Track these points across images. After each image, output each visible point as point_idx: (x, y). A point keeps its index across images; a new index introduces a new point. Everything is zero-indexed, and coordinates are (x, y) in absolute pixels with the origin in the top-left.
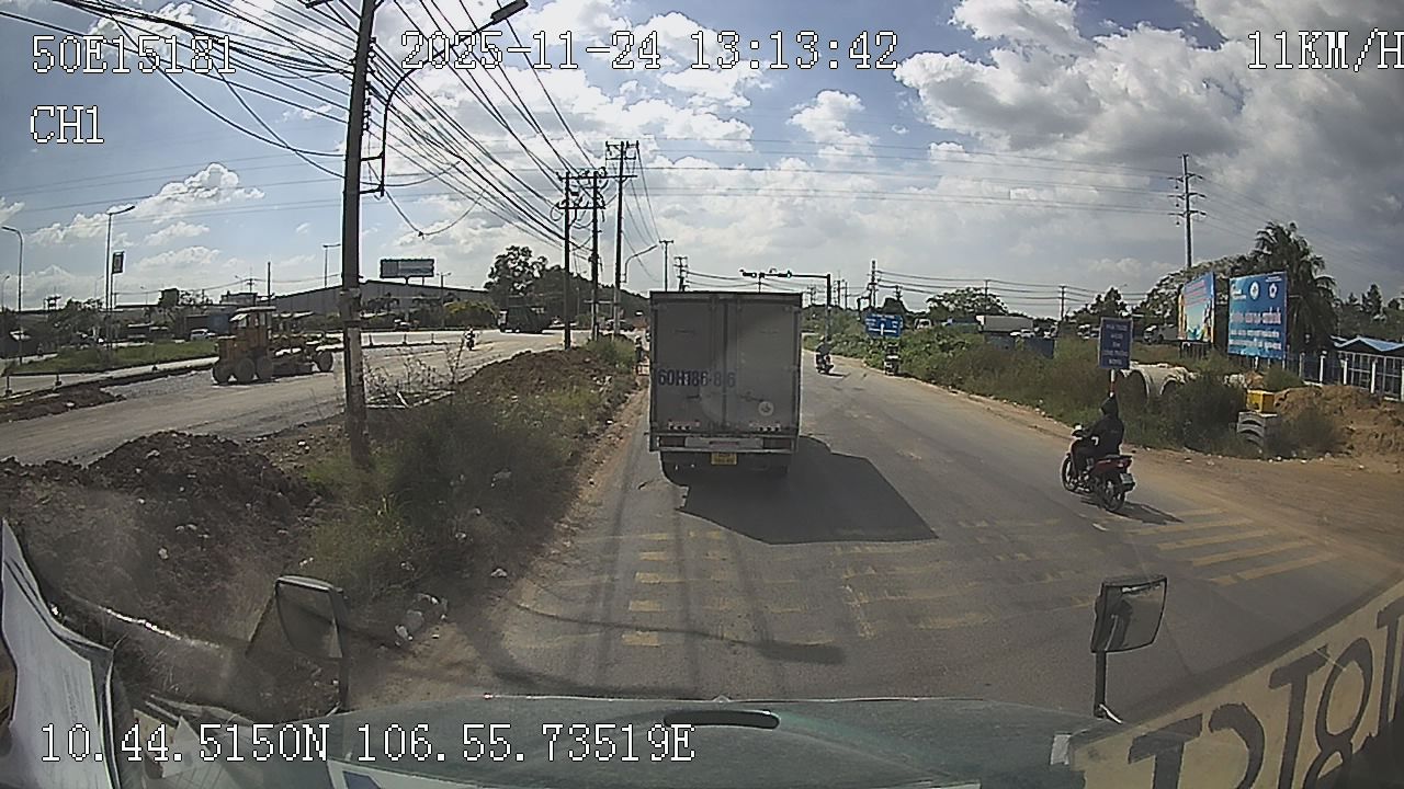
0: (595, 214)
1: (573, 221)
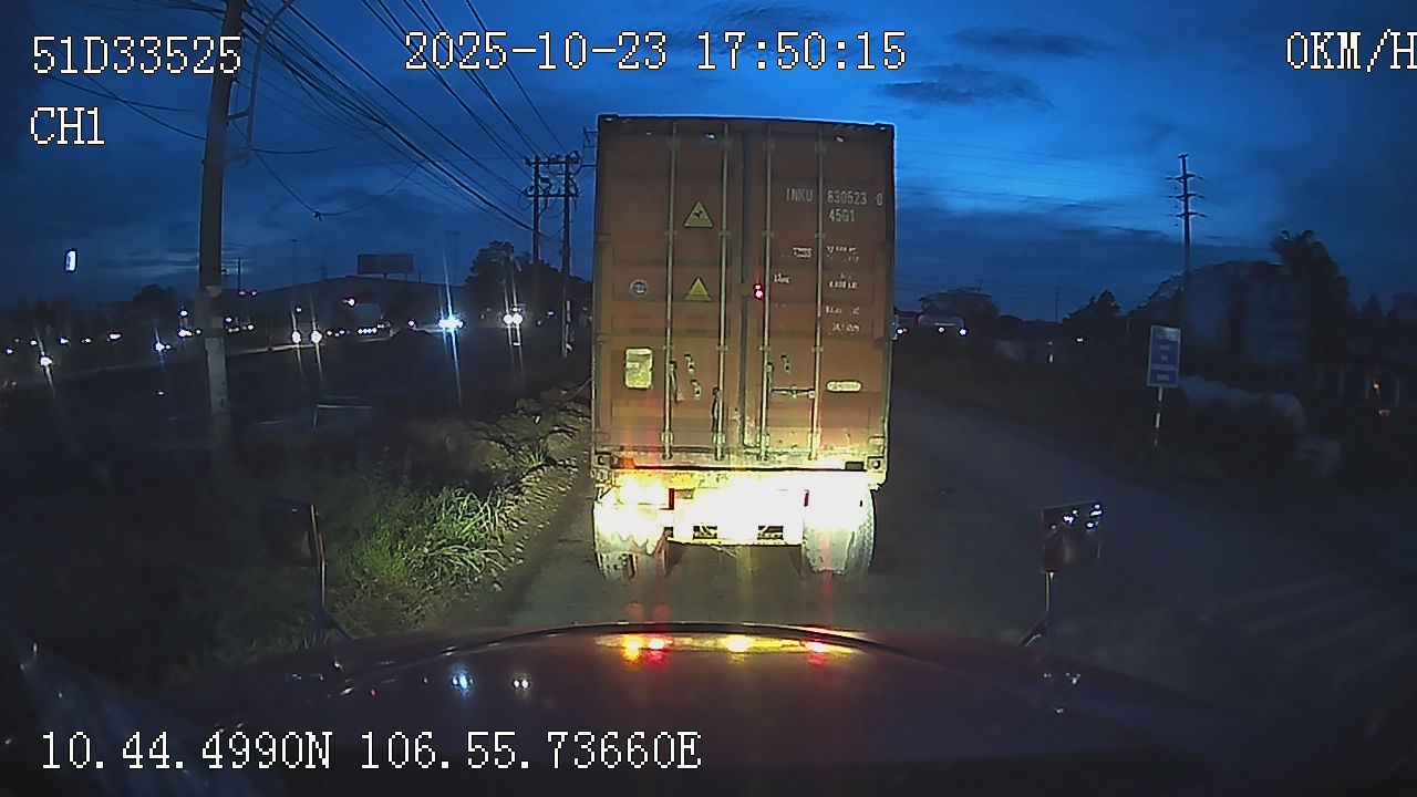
0: (567, 201)
1: (543, 210)
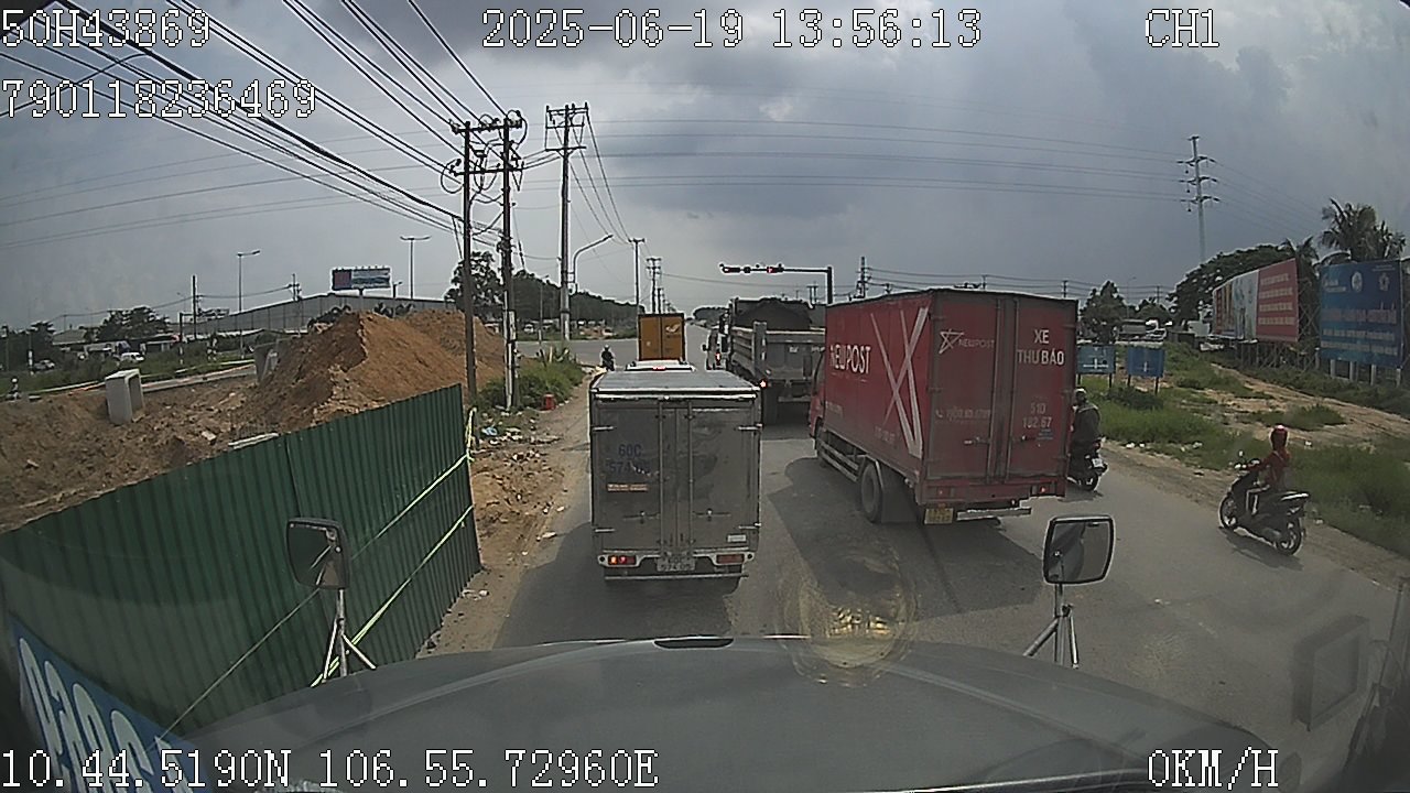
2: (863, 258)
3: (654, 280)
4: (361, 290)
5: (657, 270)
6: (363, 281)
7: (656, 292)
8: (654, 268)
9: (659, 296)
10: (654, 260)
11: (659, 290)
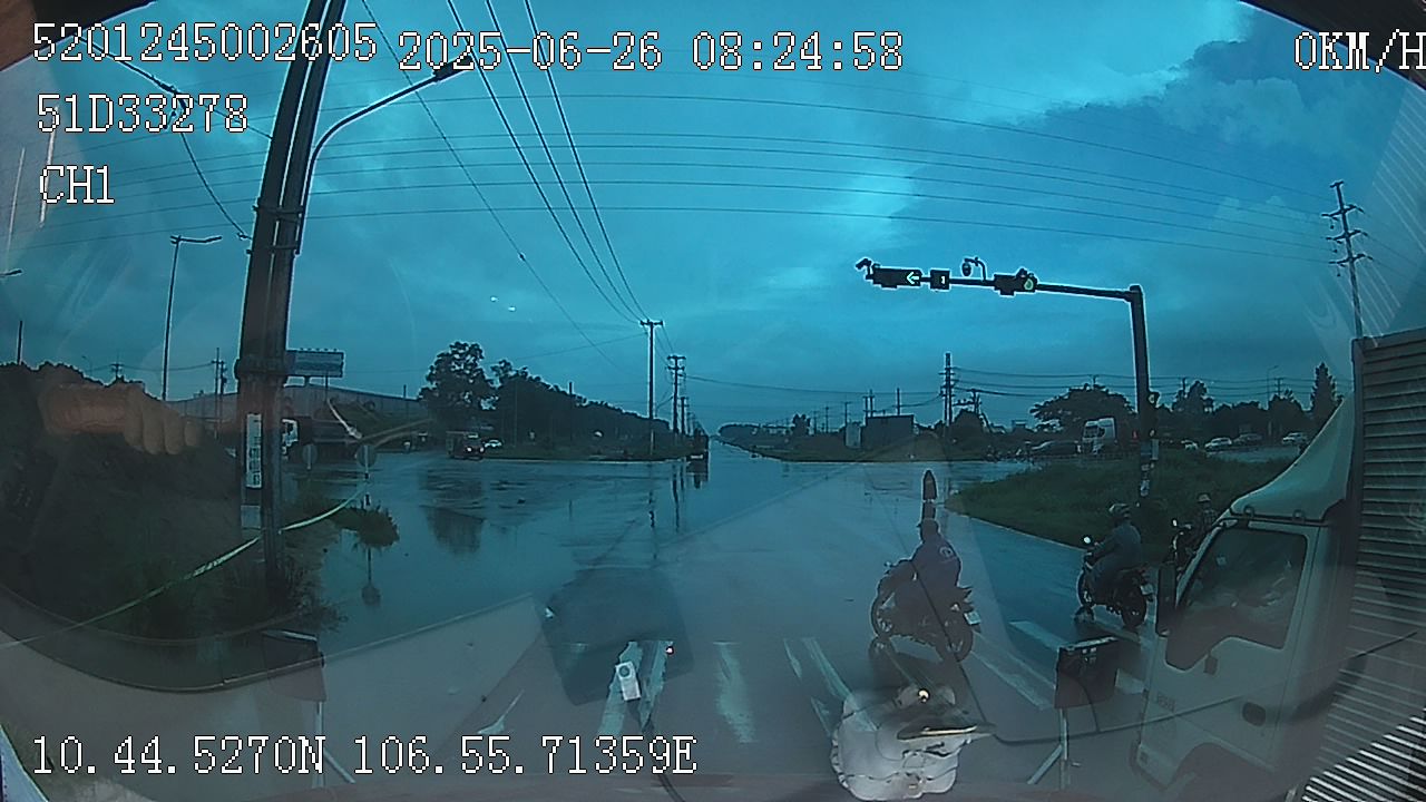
2: (948, 356)
3: (676, 384)
4: (307, 378)
5: (680, 372)
6: (311, 367)
7: (679, 402)
8: (677, 368)
9: (683, 406)
10: (676, 358)
11: (683, 399)
